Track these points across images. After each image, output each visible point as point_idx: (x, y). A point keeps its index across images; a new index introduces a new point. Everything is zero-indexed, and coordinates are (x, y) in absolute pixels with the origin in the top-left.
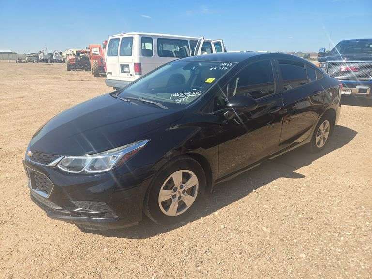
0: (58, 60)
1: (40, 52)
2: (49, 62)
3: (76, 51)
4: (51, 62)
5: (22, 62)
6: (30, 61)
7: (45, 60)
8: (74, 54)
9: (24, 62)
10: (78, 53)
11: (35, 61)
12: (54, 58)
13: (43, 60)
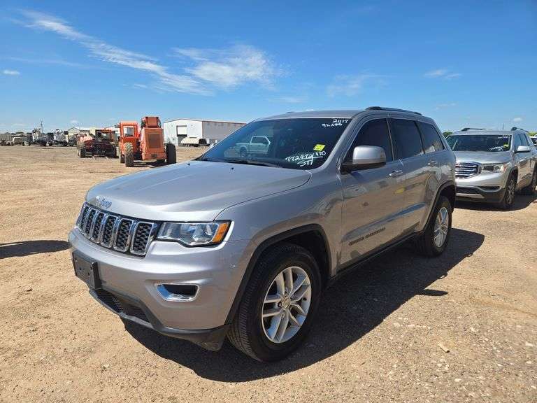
0: (61, 142)
1: (35, 131)
2: (47, 145)
3: (96, 131)
4: (51, 145)
5: (6, 145)
6: (19, 143)
7: (42, 143)
8: (91, 135)
9: (9, 144)
10: (99, 133)
11: (25, 143)
12: (55, 139)
13: (38, 141)
